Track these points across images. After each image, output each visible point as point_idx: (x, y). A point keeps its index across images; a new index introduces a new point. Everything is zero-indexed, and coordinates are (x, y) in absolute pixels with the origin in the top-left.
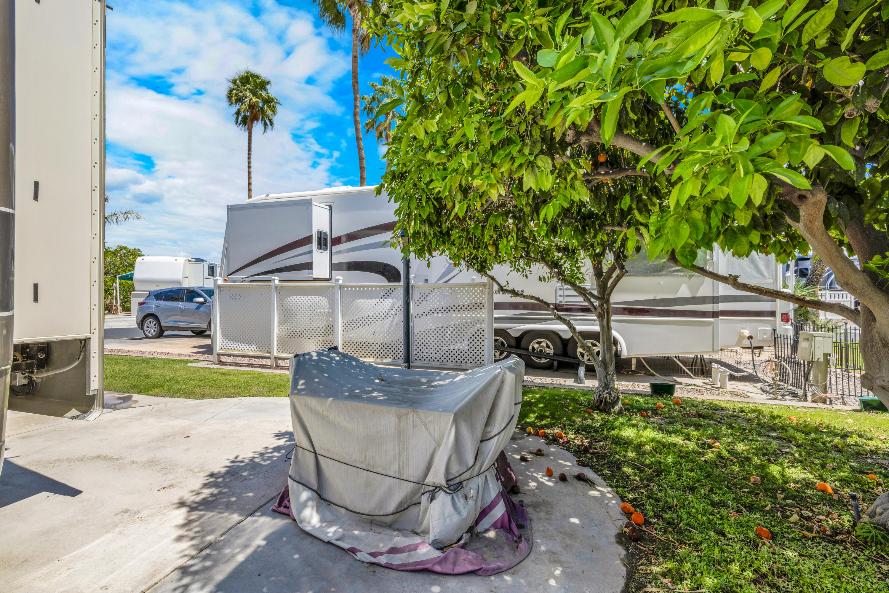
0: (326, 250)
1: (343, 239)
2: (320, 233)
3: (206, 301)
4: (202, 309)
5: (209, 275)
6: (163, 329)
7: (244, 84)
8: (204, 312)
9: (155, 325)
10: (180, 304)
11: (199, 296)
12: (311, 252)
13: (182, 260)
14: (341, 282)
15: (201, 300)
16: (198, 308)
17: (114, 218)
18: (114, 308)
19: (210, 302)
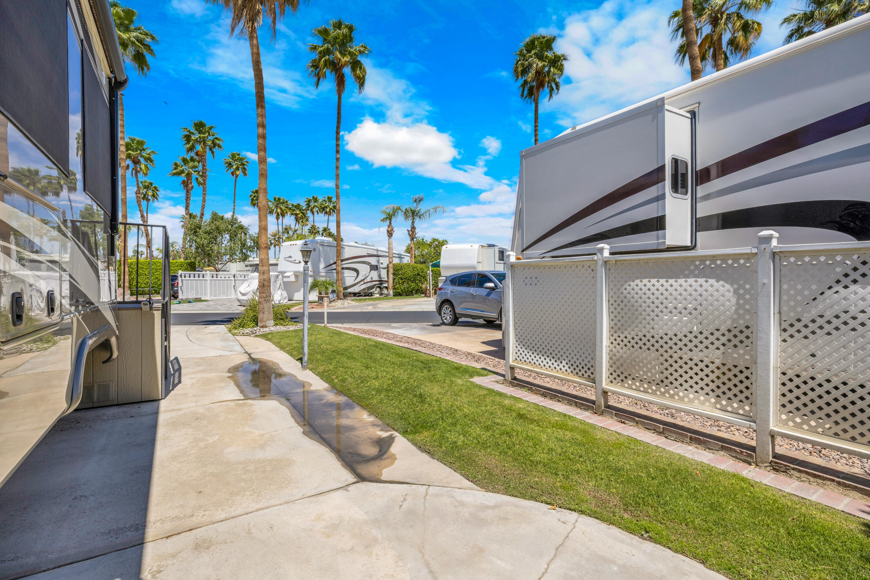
0: (686, 194)
1: (713, 172)
2: (676, 162)
3: (496, 286)
4: (492, 296)
5: (499, 260)
6: (458, 316)
7: (529, 51)
8: (495, 299)
9: (450, 311)
10: (472, 290)
11: (490, 281)
12: (661, 197)
13: (476, 246)
14: (774, 243)
15: (491, 285)
16: (488, 294)
17: (427, 214)
18: (428, 292)
19: (500, 288)
